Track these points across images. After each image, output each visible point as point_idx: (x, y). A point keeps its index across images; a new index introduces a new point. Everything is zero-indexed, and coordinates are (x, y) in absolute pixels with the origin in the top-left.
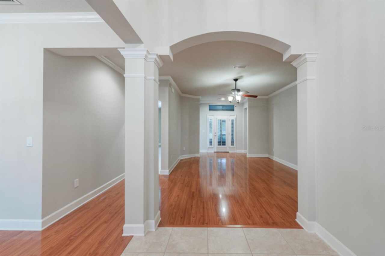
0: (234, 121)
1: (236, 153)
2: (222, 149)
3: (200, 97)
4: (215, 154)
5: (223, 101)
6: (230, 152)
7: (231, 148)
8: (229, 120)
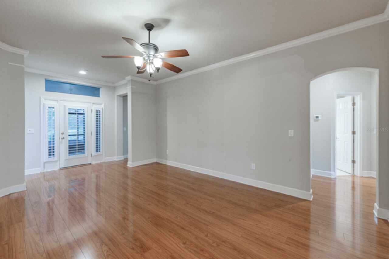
0: (101, 113)
1: (105, 163)
2: (78, 159)
3: (26, 53)
4: (63, 172)
5: (83, 77)
6: (94, 162)
7: (95, 156)
8: (92, 111)
